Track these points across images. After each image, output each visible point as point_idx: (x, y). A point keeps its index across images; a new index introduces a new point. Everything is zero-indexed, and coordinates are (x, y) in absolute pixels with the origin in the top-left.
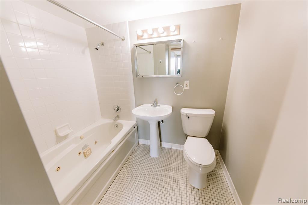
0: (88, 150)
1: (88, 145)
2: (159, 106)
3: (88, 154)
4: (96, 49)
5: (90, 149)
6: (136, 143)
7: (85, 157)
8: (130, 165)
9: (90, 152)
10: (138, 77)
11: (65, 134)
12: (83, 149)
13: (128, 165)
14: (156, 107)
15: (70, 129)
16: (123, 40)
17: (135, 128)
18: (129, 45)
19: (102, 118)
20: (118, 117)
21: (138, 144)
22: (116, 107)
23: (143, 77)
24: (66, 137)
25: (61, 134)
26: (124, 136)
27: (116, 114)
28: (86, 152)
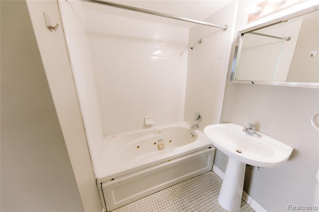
0: (162, 145)
1: (163, 140)
2: (260, 136)
3: (161, 148)
4: (191, 48)
5: (163, 144)
6: (208, 167)
7: (158, 149)
8: (187, 188)
9: (163, 147)
10: (234, 81)
11: (150, 124)
12: (159, 141)
13: (186, 186)
14: (252, 137)
15: (154, 121)
16: (225, 29)
17: (210, 149)
18: (232, 35)
19: (184, 120)
20: (197, 126)
21: (211, 171)
22: (198, 115)
23: (253, 83)
24: (150, 126)
25: (147, 123)
26: (189, 151)
27: (196, 122)
28: (160, 145)
